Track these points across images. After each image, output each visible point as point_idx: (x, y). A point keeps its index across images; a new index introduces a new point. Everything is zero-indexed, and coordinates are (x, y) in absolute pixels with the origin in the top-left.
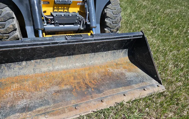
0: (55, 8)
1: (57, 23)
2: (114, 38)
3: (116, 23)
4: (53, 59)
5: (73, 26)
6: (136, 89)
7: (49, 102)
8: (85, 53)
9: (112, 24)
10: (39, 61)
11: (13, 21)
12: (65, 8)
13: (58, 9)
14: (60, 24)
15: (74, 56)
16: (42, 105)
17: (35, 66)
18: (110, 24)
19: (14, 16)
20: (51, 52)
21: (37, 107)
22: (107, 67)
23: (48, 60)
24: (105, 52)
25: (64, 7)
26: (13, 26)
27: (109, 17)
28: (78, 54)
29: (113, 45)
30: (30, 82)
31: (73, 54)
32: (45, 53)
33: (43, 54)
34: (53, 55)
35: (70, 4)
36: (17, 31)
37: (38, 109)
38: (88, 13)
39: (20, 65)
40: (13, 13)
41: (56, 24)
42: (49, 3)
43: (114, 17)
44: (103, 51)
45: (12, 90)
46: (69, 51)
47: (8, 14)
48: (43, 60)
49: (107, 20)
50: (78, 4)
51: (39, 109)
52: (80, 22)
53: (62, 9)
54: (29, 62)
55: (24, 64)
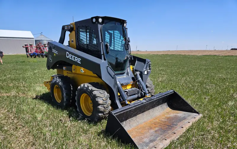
1: (128, 95)
3: (153, 89)
5: (135, 95)
10: (130, 119)
20: (136, 111)
38: (141, 86)
43: (151, 86)
49: (148, 89)
50: (131, 83)
54: (126, 121)
55: (124, 123)
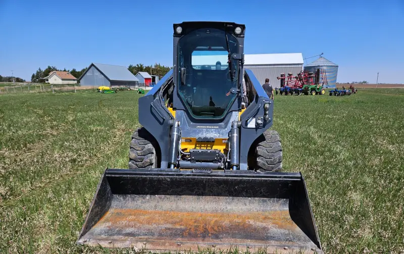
0: (198, 145)
1: (193, 159)
2: (254, 177)
3: (272, 163)
4: (179, 197)
5: (212, 163)
6: (272, 245)
7: (154, 234)
8: (219, 195)
9: (267, 164)
10: (163, 196)
11: (152, 156)
12: (209, 146)
13: (200, 147)
14: (197, 161)
15: (204, 197)
16: (146, 235)
17: (158, 202)
18: (264, 165)
19: (154, 152)
20: (178, 187)
21: (141, 236)
22: (249, 218)
23: (173, 197)
24: (250, 198)
25: (207, 145)
26: (150, 160)
27: (262, 155)
28: (210, 195)
29: (261, 189)
30: (146, 217)
31: (203, 194)
32: (171, 188)
33: (168, 189)
34: (180, 192)
35: (213, 142)
36: (153, 166)
37: (140, 237)
38: (230, 149)
39: (144, 198)
40: (154, 149)
41: (193, 161)
42: (191, 141)
43: (268, 155)
44: (245, 197)
45: (126, 220)
46: (199, 189)
47: (149, 149)
48: (168, 196)
49: (259, 159)
50: (223, 141)
51: (142, 237)
52: (221, 159)
53: (204, 147)
54: (152, 196)
55: (147, 198)
